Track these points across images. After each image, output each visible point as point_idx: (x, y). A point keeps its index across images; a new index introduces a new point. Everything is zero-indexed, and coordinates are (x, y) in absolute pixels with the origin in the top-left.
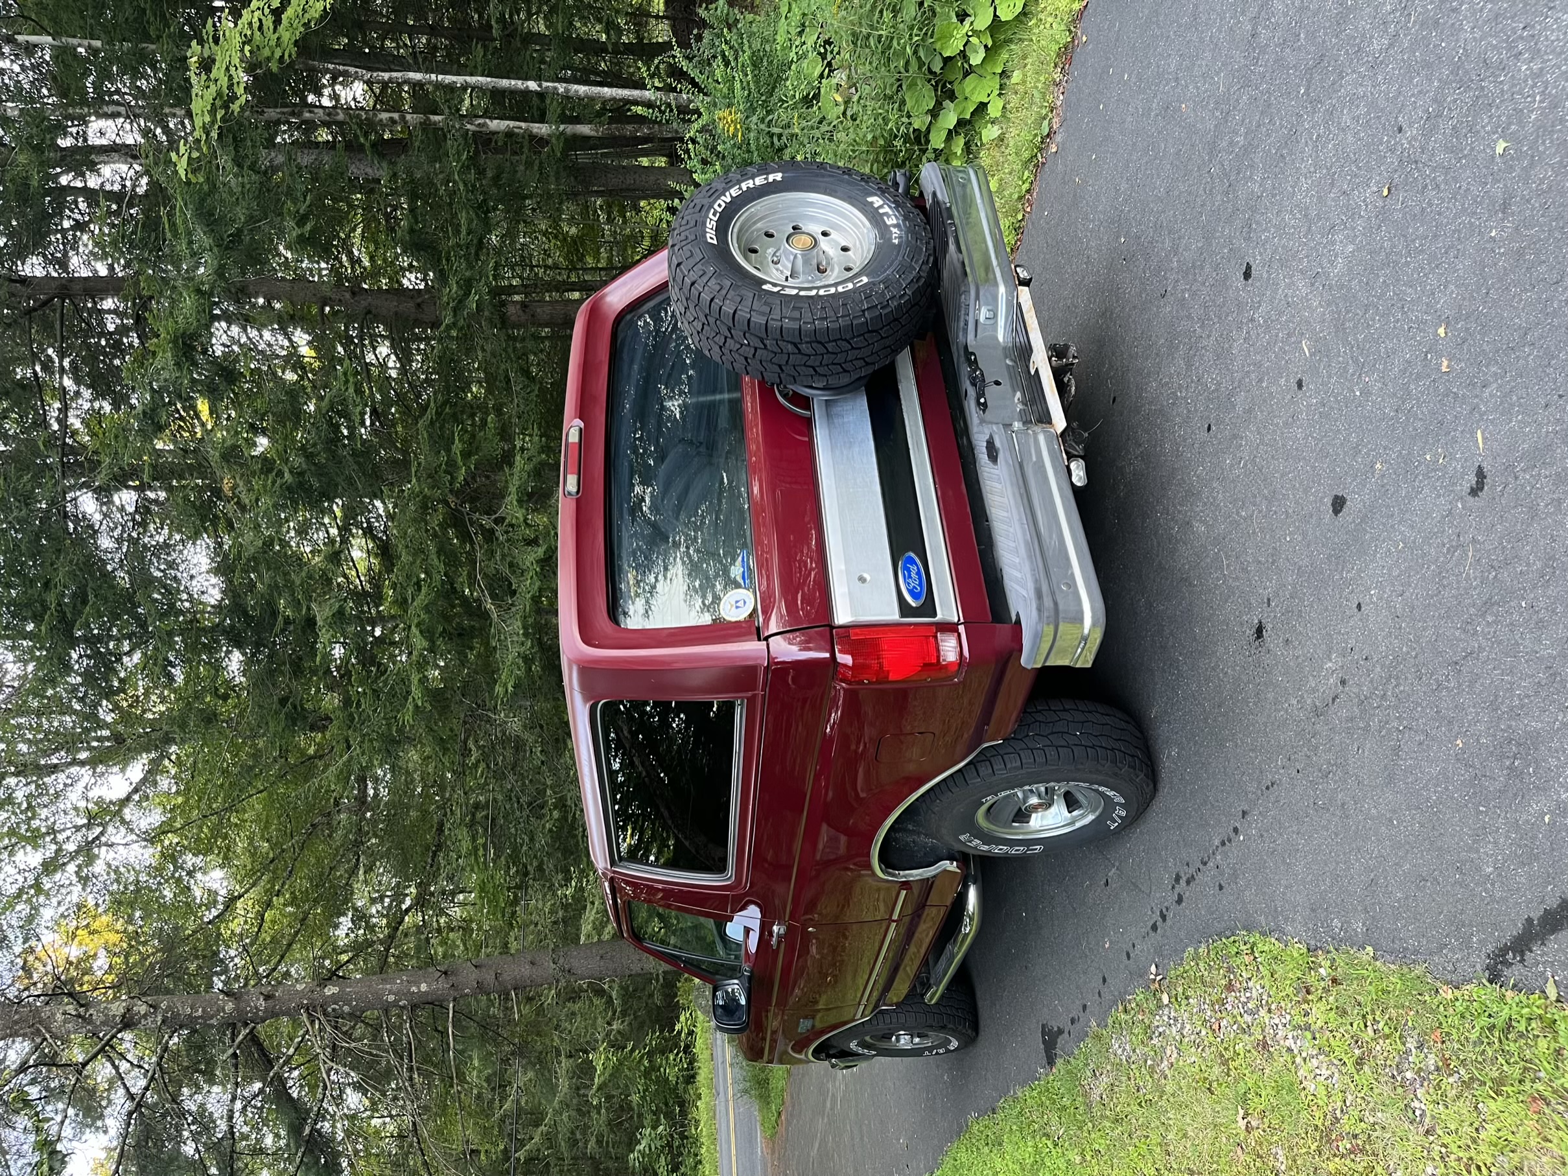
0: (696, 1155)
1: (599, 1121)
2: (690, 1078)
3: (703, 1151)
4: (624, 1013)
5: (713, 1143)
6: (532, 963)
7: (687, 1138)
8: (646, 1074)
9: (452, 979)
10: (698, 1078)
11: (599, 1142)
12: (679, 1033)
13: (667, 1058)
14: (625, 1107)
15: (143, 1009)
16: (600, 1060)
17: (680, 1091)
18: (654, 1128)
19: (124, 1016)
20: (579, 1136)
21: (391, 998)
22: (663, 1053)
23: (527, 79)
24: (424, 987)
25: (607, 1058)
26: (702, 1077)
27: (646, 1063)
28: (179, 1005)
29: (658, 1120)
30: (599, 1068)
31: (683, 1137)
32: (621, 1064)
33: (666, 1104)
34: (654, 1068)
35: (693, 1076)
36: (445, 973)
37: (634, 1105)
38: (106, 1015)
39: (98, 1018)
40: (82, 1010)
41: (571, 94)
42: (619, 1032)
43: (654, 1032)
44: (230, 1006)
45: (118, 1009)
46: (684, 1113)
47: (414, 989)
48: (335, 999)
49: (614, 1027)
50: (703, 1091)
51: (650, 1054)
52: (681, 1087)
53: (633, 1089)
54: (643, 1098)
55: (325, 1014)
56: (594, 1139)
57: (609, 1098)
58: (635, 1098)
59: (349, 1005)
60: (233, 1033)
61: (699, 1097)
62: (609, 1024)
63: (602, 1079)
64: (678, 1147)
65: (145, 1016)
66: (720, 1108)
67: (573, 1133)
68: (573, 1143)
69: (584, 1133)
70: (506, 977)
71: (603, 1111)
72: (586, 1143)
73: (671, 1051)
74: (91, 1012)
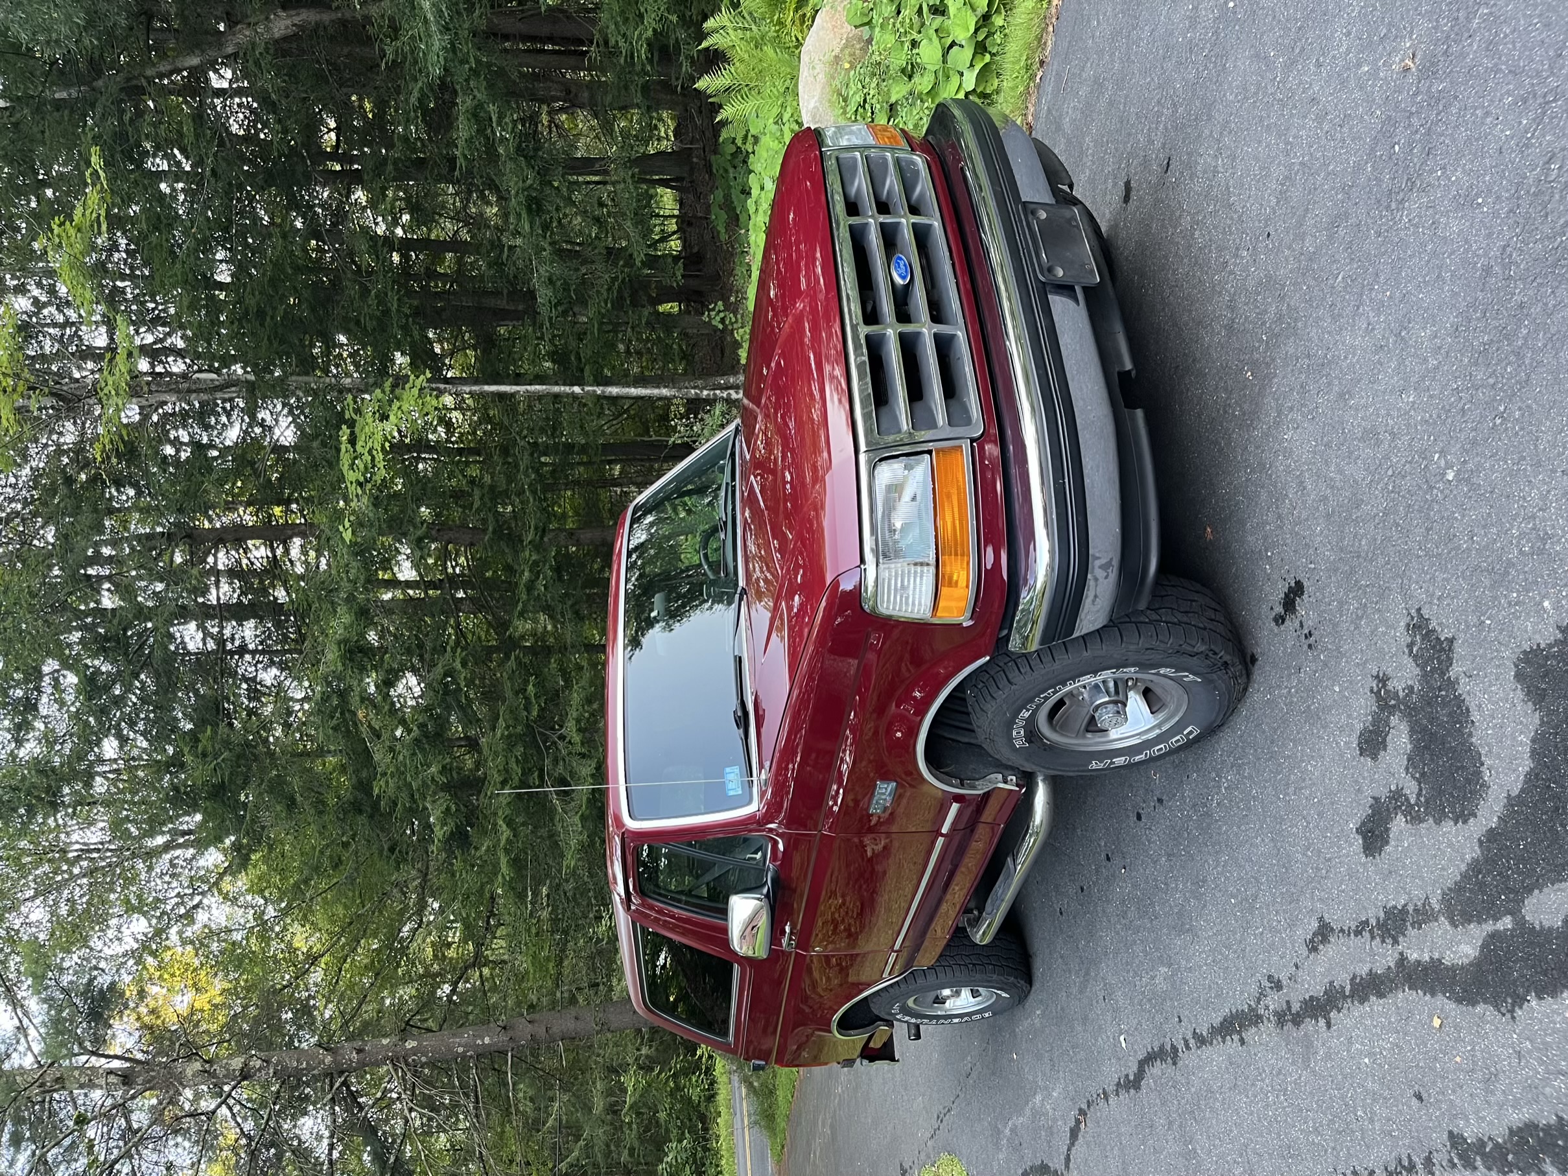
0: (717, 1166)
1: (631, 1136)
2: (711, 1097)
3: (723, 1162)
4: (651, 1040)
5: (731, 1156)
6: (577, 1018)
7: (709, 1150)
8: (672, 1094)
9: (510, 1033)
10: (718, 1098)
11: (631, 1154)
12: (701, 1057)
13: (690, 1079)
14: (654, 1122)
15: (258, 1063)
16: (630, 1081)
17: (702, 1108)
18: (680, 1141)
19: (242, 1070)
20: (613, 1148)
21: (460, 1050)
22: (686, 1075)
23: (573, 385)
24: (487, 1040)
25: (637, 1081)
26: (721, 1098)
27: (672, 1084)
28: (287, 1060)
29: (683, 1133)
30: (630, 1089)
31: (706, 1149)
32: (649, 1086)
33: (690, 1120)
34: (678, 1088)
35: (713, 1096)
36: (504, 1028)
37: (662, 1121)
38: (228, 1070)
39: (221, 1072)
40: (207, 1066)
41: (607, 394)
42: (647, 1057)
43: (678, 1056)
44: (329, 1059)
45: (237, 1063)
46: (706, 1129)
47: (479, 1042)
48: (414, 1051)
49: (643, 1052)
50: (723, 1109)
51: (675, 1076)
52: (703, 1105)
53: (660, 1107)
54: (669, 1115)
55: (407, 1064)
56: (626, 1151)
57: (638, 1114)
58: (662, 1115)
59: (427, 1056)
60: (331, 1081)
61: (719, 1115)
62: (638, 1050)
63: (633, 1099)
64: (702, 1158)
65: (259, 1070)
66: (737, 1125)
67: (608, 1146)
68: (608, 1154)
69: (618, 1146)
70: (555, 1030)
71: (634, 1126)
72: (619, 1154)
73: (694, 1073)
74: (215, 1067)
